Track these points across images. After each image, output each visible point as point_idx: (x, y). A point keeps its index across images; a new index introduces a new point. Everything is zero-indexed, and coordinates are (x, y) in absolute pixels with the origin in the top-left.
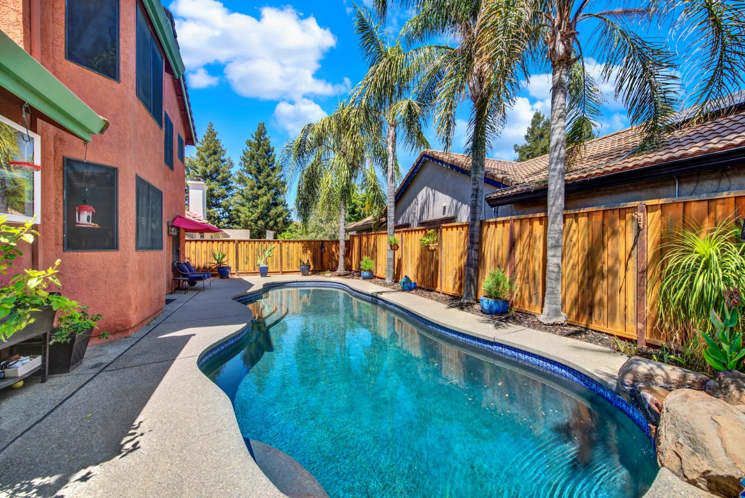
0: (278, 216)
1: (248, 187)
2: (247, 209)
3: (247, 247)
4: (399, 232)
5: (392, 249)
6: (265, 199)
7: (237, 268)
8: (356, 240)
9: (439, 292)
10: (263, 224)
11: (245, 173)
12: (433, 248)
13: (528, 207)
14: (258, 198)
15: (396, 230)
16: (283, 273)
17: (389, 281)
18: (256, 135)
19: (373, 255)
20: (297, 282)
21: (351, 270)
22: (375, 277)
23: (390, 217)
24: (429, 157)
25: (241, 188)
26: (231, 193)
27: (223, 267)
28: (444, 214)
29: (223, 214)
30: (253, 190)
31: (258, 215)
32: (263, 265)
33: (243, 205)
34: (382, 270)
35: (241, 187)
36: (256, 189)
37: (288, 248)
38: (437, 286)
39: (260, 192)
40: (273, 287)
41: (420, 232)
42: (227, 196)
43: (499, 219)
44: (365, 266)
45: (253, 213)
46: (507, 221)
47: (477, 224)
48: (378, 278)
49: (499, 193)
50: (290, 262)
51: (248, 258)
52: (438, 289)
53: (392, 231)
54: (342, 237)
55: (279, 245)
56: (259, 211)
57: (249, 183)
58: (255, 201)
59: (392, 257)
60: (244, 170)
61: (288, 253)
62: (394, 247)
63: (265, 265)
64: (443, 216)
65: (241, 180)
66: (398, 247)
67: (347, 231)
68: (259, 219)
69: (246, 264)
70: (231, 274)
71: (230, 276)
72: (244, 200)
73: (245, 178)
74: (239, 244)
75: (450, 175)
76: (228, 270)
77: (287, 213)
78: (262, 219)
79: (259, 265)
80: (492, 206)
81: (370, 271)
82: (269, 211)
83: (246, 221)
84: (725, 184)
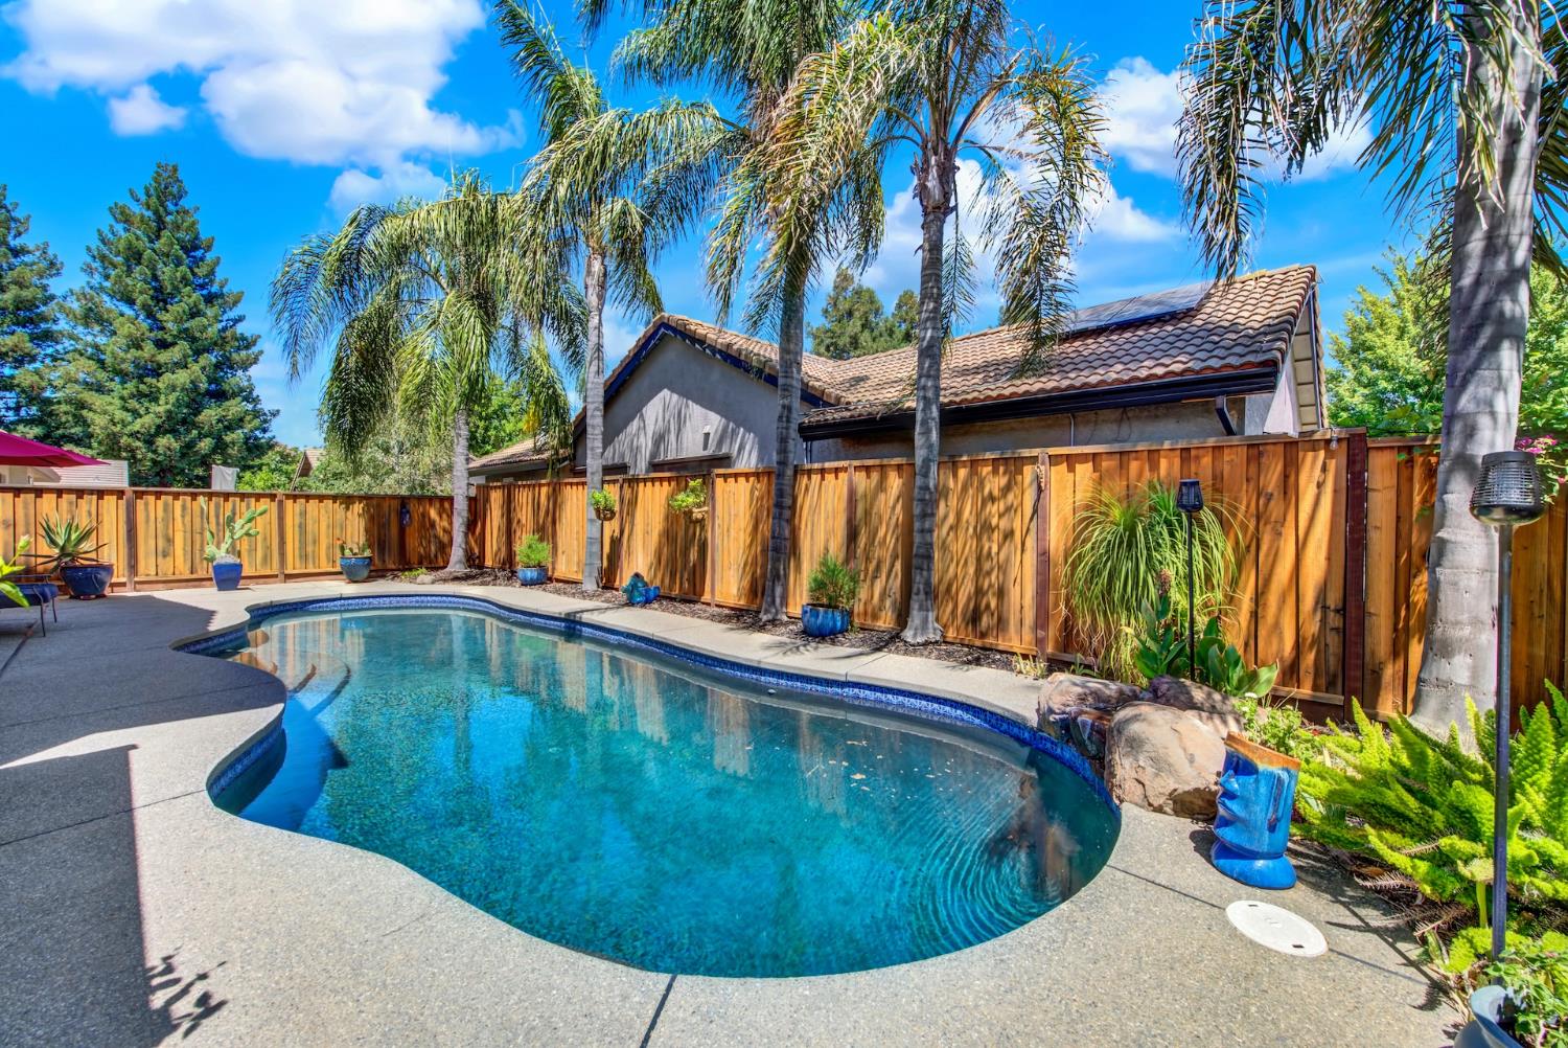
0: (229, 428)
1: (122, 341)
2: (118, 402)
3: (165, 510)
4: (615, 482)
5: (599, 517)
6: (182, 377)
7: (133, 567)
8: (496, 497)
9: (708, 604)
10: (176, 445)
11: (106, 298)
12: (700, 516)
13: (866, 444)
14: (157, 372)
15: (607, 478)
16: (289, 577)
17: (590, 586)
18: (149, 196)
19: (546, 530)
20: (341, 599)
21: (481, 566)
22: (550, 579)
23: (592, 449)
24: (674, 330)
25: (89, 338)
26: (50, 351)
27: (86, 567)
28: (705, 448)
29: (17, 409)
30: (139, 347)
31: (158, 421)
32: (222, 556)
33: (100, 389)
34: (568, 562)
35: (92, 336)
36: (149, 348)
37: (304, 514)
38: (702, 594)
39: (164, 357)
40: (277, 613)
41: (665, 484)
42: (33, 359)
43: (827, 465)
44: (528, 557)
45: (136, 414)
46: (845, 469)
47: (790, 472)
48: (558, 581)
49: (814, 416)
50: (310, 549)
51: (170, 541)
52: (706, 597)
53: (598, 478)
54: (459, 487)
55: (274, 505)
56: (161, 409)
57: (125, 329)
58: (148, 380)
59: (598, 535)
60: (102, 289)
61: (303, 528)
62: (604, 513)
63: (231, 559)
64: (706, 453)
65: (92, 316)
66: (613, 513)
67: (472, 473)
68: (160, 430)
69: (165, 556)
70: (113, 585)
71: (107, 591)
72: (102, 375)
73: (109, 311)
74: (140, 504)
75: (718, 372)
76: (103, 575)
77: (257, 422)
78: (173, 431)
79: (212, 559)
80: (806, 439)
81: (540, 566)
82: (197, 412)
83: (114, 438)
84: (1125, 429)
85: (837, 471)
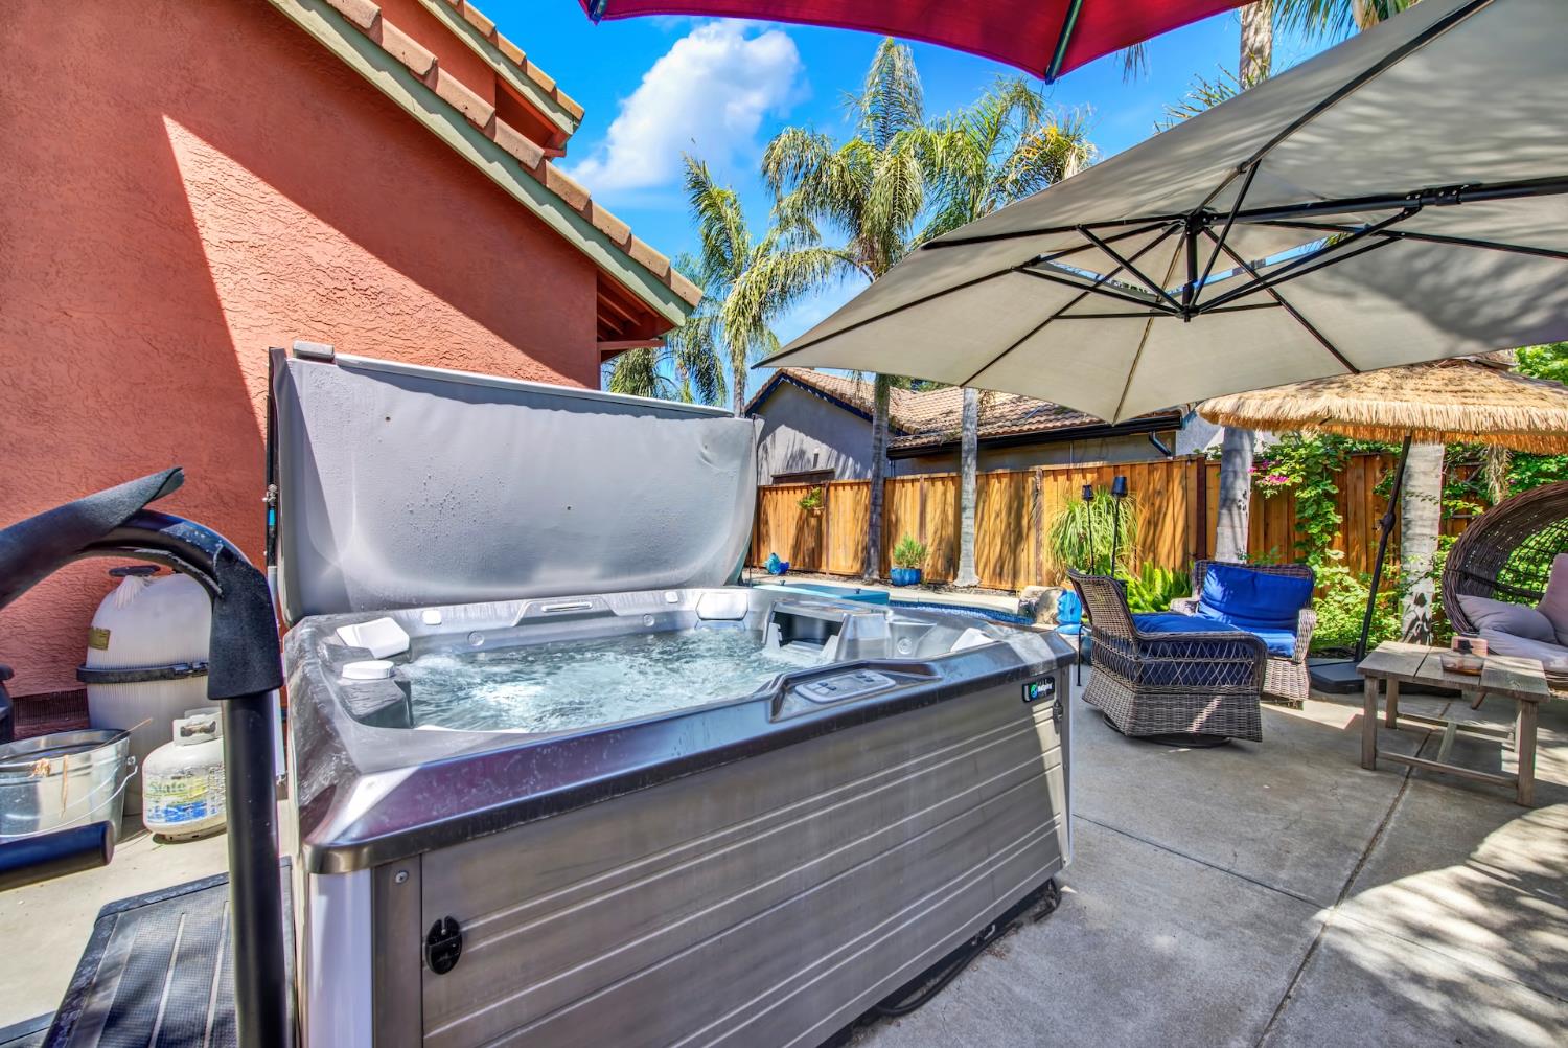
9: (825, 572)
12: (818, 513)
13: (933, 462)
24: (790, 378)
28: (816, 465)
38: (820, 566)
43: (906, 477)
46: (918, 480)
47: (881, 482)
49: (898, 443)
52: (823, 568)
64: (818, 468)
75: (825, 409)
80: (891, 459)
84: (1104, 450)
85: (913, 481)
